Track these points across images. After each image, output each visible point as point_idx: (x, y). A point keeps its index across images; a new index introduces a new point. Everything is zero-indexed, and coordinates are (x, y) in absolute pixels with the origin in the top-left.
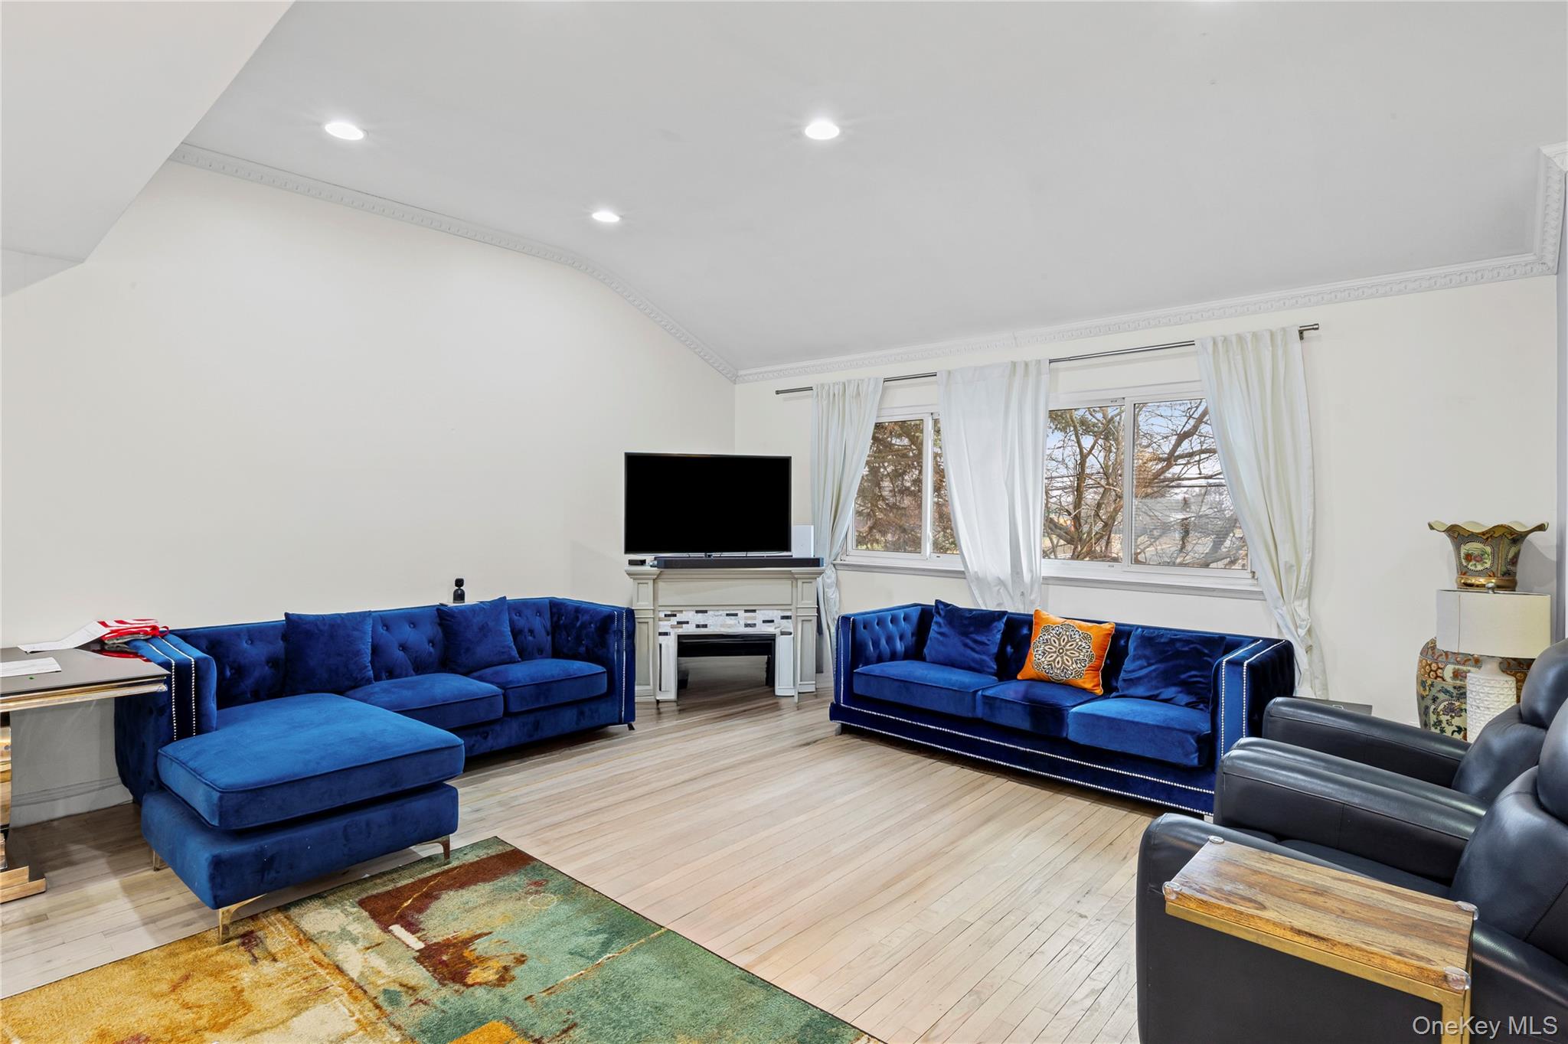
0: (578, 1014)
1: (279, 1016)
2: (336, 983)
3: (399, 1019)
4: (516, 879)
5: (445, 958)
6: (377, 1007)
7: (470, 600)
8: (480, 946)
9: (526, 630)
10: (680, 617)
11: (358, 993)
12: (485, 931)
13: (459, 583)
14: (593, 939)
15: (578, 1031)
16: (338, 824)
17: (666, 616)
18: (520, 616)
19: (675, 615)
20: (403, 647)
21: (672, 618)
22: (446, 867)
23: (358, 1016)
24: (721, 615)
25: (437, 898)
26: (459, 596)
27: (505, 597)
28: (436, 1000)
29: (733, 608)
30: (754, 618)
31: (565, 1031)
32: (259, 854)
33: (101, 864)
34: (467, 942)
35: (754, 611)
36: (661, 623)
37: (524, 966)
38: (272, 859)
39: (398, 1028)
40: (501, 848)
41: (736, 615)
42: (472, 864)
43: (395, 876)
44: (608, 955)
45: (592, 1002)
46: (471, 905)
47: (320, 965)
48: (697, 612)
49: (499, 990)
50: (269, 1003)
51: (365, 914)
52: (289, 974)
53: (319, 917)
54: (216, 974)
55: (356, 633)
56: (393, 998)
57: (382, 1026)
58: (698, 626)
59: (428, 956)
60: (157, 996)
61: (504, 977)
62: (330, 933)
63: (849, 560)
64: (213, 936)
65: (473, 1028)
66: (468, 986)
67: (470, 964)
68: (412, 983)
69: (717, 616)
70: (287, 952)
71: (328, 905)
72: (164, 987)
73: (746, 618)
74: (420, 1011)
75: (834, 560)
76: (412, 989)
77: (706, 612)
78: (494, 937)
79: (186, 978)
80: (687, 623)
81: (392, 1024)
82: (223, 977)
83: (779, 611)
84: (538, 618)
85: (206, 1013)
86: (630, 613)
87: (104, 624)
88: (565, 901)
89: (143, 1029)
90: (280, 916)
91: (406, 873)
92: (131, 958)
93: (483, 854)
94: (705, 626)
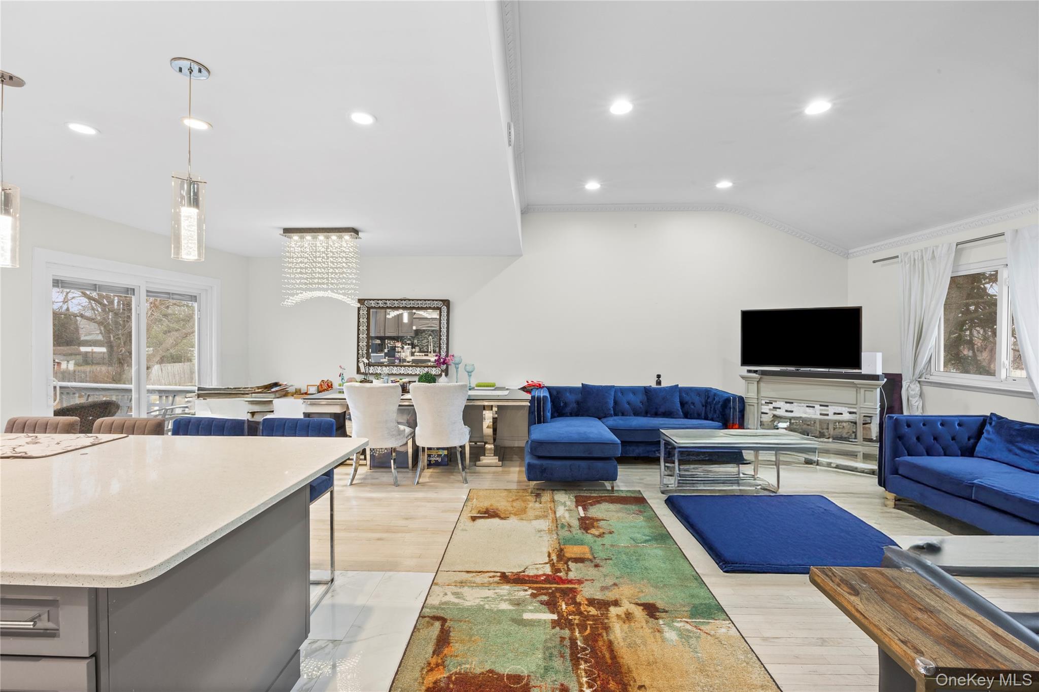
0: (615, 557)
1: (531, 518)
2: (551, 516)
3: (560, 533)
4: (633, 507)
5: (587, 522)
6: (557, 527)
7: (664, 385)
8: (602, 523)
9: (690, 402)
10: (775, 405)
11: (555, 521)
12: (607, 519)
13: (659, 376)
14: (644, 537)
15: (610, 561)
16: (568, 463)
17: (766, 403)
18: (687, 395)
19: (772, 403)
20: (629, 403)
21: (770, 405)
22: (611, 495)
23: (550, 527)
24: (803, 406)
25: (601, 503)
26: (659, 383)
27: (678, 385)
28: (574, 532)
29: (812, 402)
30: (827, 410)
31: (606, 559)
32: (542, 465)
33: (518, 463)
34: (598, 520)
35: (827, 406)
36: (763, 407)
37: (611, 535)
38: (545, 469)
39: (558, 535)
40: (638, 495)
41: (814, 407)
42: (622, 497)
43: (593, 492)
44: (644, 544)
45: (624, 556)
46: (610, 510)
47: (551, 509)
48: (786, 402)
49: (595, 538)
50: (531, 513)
51: (575, 500)
52: (541, 508)
53: (561, 496)
54: (524, 501)
55: (607, 394)
56: (563, 526)
57: (554, 532)
58: (787, 411)
59: (582, 520)
60: (508, 501)
61: (601, 535)
62: (560, 502)
63: (933, 379)
64: (530, 491)
65: (579, 545)
66: (587, 533)
67: (593, 527)
68: (572, 525)
69: (800, 406)
70: (545, 503)
71: (566, 494)
72: (511, 500)
73: (821, 410)
74: (567, 533)
75: (919, 378)
76: (570, 526)
77: (792, 403)
78: (608, 522)
79: (517, 499)
80: (780, 408)
81: (557, 533)
82: (525, 503)
83: (847, 408)
84: (698, 397)
85: (515, 510)
86: (741, 399)
87: (527, 382)
88: (645, 521)
89: (500, 508)
90: (551, 492)
91: (597, 492)
92: (508, 490)
93: (629, 495)
94: (792, 412)
